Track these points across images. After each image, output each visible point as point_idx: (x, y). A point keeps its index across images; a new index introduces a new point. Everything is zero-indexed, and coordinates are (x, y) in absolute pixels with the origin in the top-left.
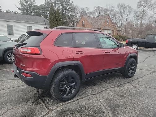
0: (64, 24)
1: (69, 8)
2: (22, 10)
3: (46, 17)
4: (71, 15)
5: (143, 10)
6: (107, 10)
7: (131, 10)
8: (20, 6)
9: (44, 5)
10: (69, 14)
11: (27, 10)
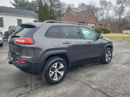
0: (52, 18)
1: (56, 5)
2: (16, 6)
3: (36, 12)
4: (58, 10)
5: (121, 6)
6: (90, 6)
7: (112, 6)
8: (14, 2)
9: (34, 1)
10: (57, 10)
11: (20, 6)
